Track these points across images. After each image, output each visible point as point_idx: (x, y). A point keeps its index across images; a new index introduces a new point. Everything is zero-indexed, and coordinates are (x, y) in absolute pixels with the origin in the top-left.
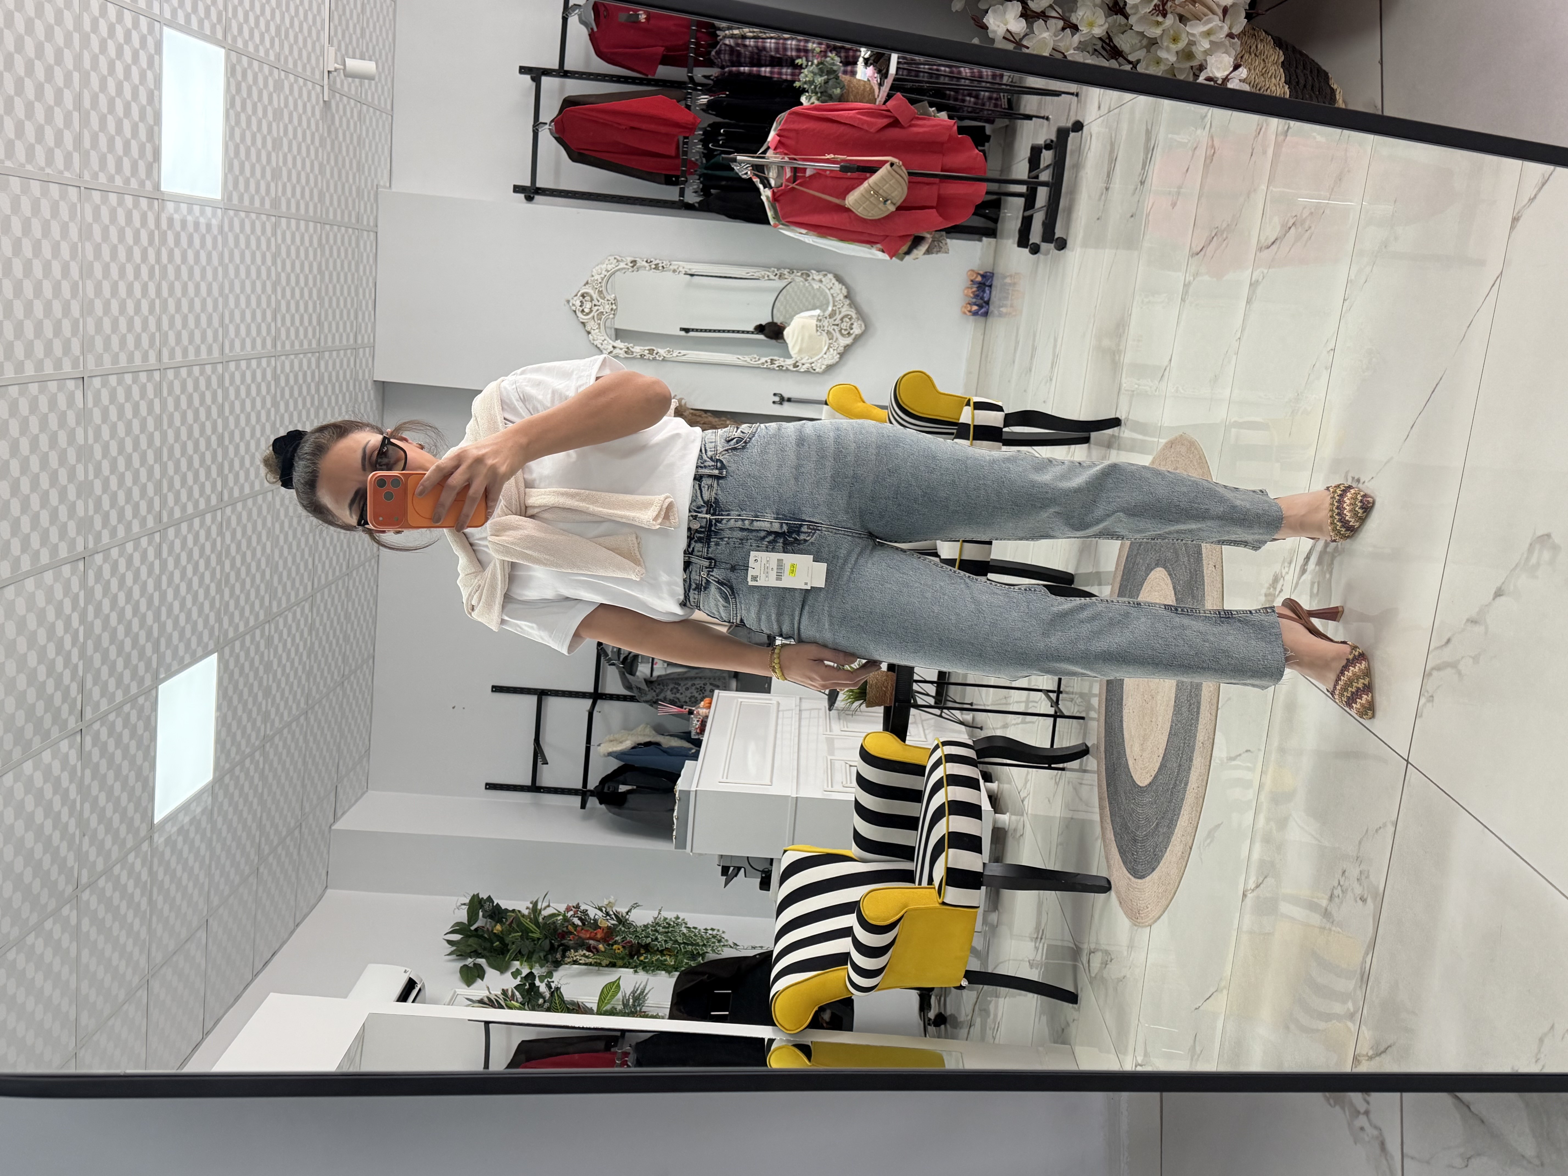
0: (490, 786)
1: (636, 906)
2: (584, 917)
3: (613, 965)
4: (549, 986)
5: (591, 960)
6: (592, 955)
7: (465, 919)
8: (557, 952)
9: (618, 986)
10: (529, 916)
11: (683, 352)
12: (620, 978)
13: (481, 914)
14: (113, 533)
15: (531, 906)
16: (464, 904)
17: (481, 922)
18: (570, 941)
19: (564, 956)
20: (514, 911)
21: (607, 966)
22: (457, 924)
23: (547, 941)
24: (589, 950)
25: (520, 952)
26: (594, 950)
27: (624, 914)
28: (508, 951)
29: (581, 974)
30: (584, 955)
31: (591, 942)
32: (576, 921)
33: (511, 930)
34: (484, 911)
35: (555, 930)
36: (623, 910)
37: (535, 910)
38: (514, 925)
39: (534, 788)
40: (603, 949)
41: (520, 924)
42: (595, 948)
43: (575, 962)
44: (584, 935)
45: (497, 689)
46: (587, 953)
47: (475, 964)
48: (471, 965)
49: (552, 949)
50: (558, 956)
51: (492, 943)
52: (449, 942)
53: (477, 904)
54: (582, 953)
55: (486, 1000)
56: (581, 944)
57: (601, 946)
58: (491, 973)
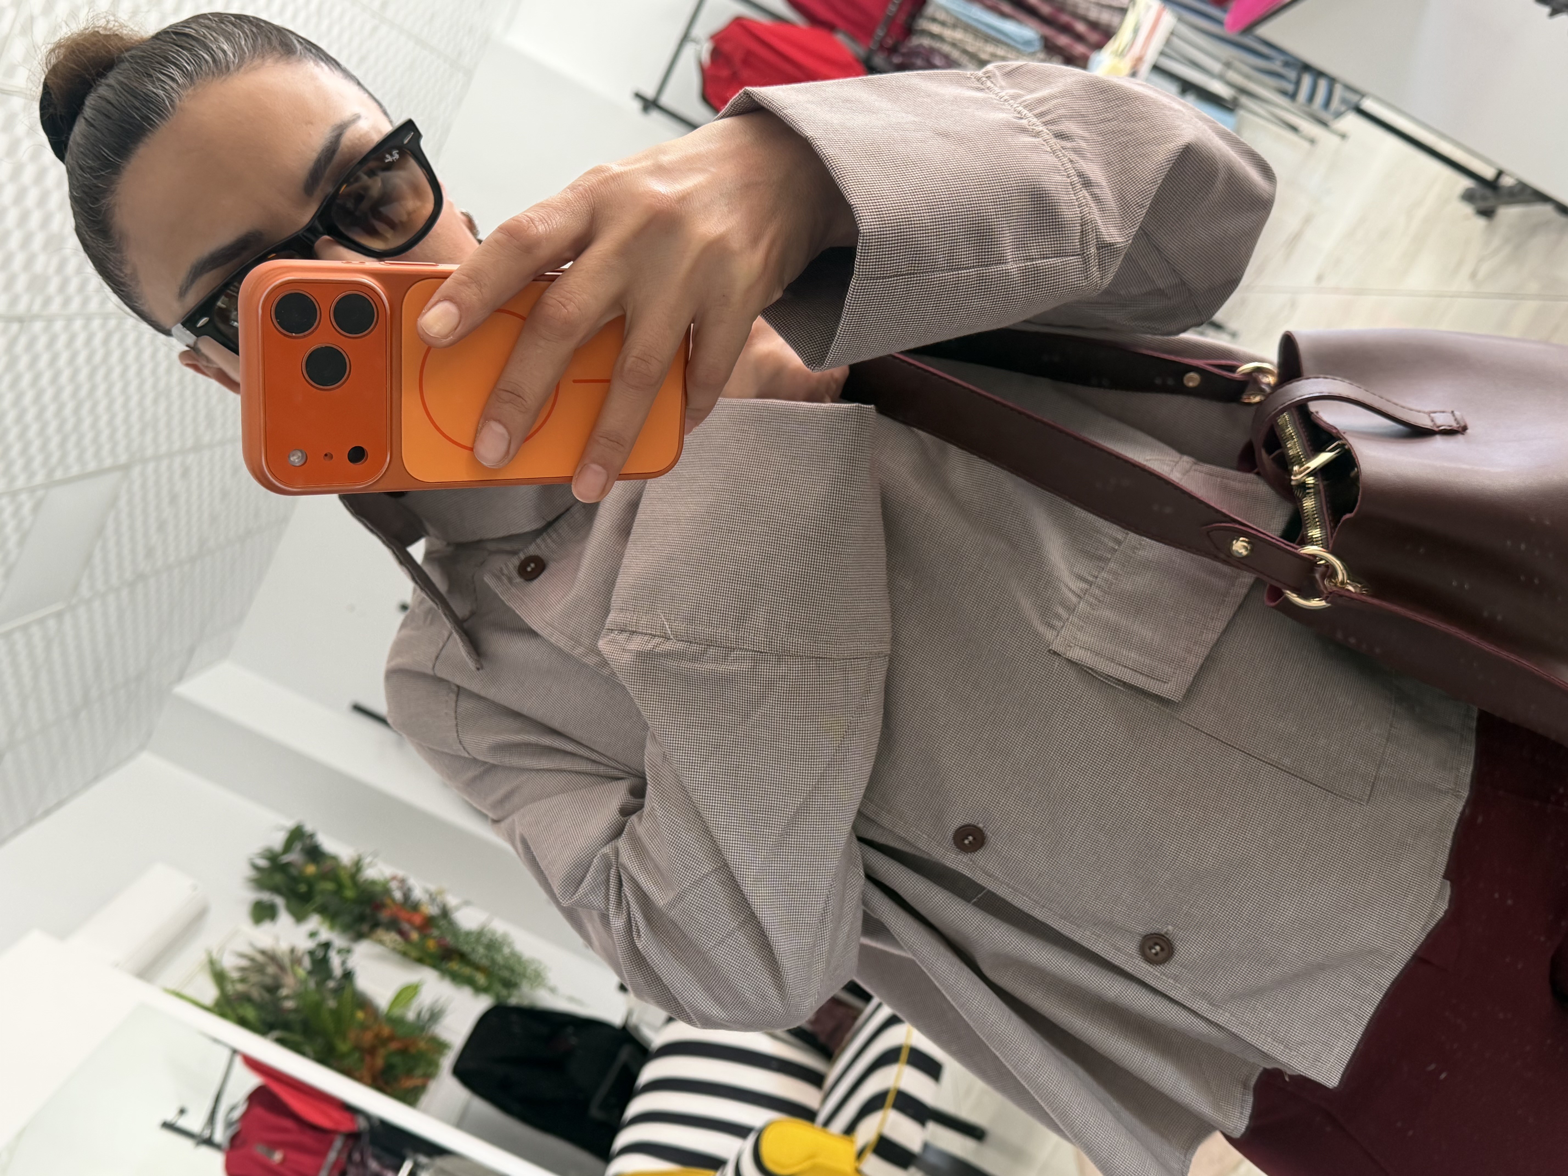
0: (358, 709)
1: (467, 903)
2: (408, 893)
3: (420, 960)
4: (343, 963)
5: (398, 946)
6: (401, 940)
7: (280, 847)
8: (365, 923)
9: (418, 993)
10: (348, 870)
12: (423, 980)
13: (298, 846)
14: (66, 302)
15: (354, 860)
16: (284, 829)
17: (294, 857)
18: (384, 916)
19: (372, 930)
20: (333, 856)
21: (413, 960)
22: (271, 848)
23: (359, 907)
24: (400, 933)
25: (324, 906)
26: (406, 937)
27: (451, 908)
28: (313, 900)
29: (381, 958)
30: (393, 938)
31: (406, 926)
32: (398, 895)
33: (324, 876)
34: (304, 846)
35: (371, 898)
36: (452, 901)
37: (357, 865)
38: (329, 875)
40: (416, 940)
41: (336, 875)
42: (408, 934)
43: (381, 942)
44: (401, 915)
46: (397, 937)
47: (270, 901)
48: (266, 901)
49: (361, 918)
50: (365, 928)
51: (298, 884)
53: (297, 835)
54: (392, 936)
56: (394, 925)
57: (415, 936)
58: (285, 919)
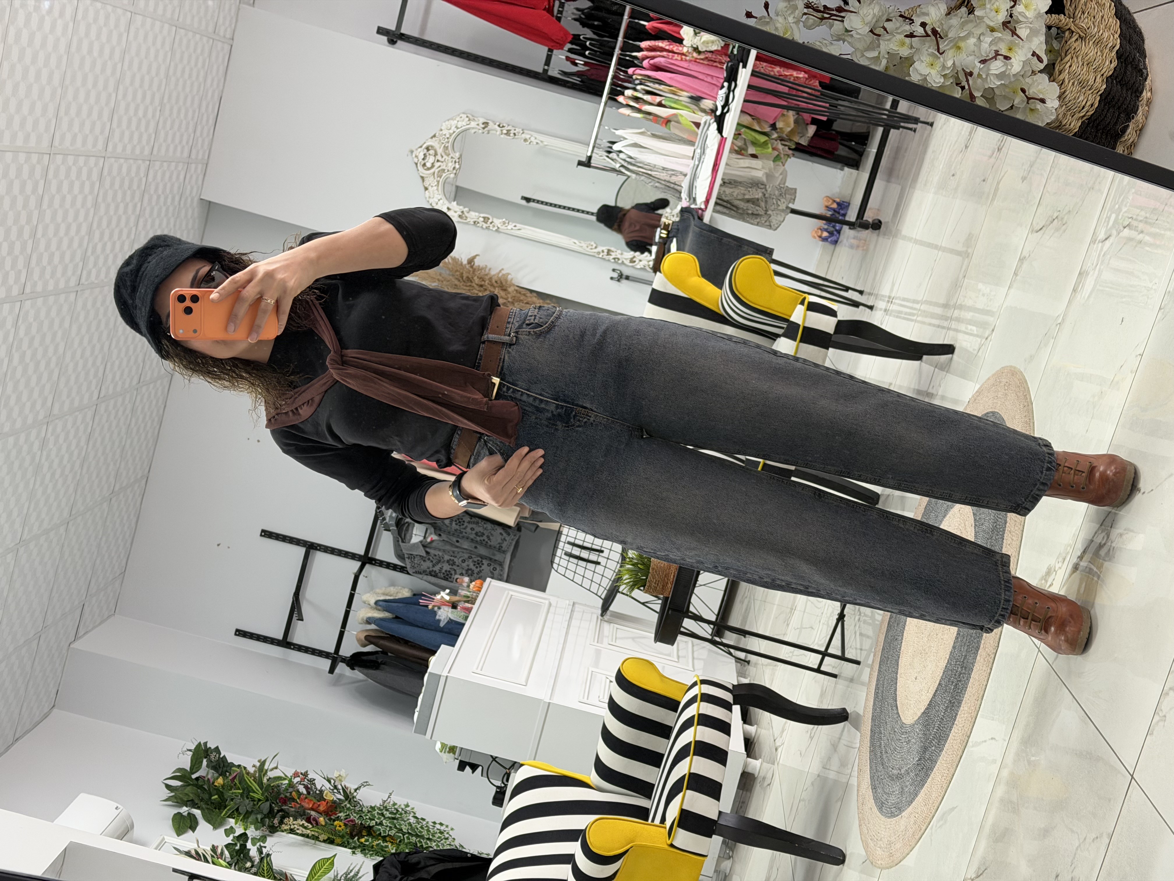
0: (240, 633)
1: (365, 784)
2: (310, 785)
3: (331, 841)
4: (260, 851)
5: (309, 831)
6: (310, 826)
7: (187, 766)
8: (275, 818)
9: (332, 864)
10: (253, 775)
11: (519, 226)
12: (335, 856)
13: (205, 763)
15: (258, 764)
16: (190, 750)
17: (204, 771)
18: (291, 808)
19: (281, 822)
20: (239, 766)
21: (324, 841)
22: (179, 770)
23: (268, 803)
24: (308, 820)
25: (237, 810)
26: (314, 823)
27: (352, 791)
28: (225, 807)
29: (296, 844)
30: (303, 826)
31: (313, 813)
32: (302, 789)
33: (232, 786)
34: (210, 762)
35: (279, 793)
36: (352, 786)
37: (261, 768)
38: (236, 781)
39: (285, 643)
40: (323, 823)
41: (242, 780)
42: (314, 819)
43: (292, 831)
44: (307, 805)
45: (267, 534)
46: (306, 824)
47: (189, 814)
48: (185, 814)
49: (271, 814)
50: (276, 821)
51: (211, 795)
52: (168, 787)
53: (202, 752)
54: (301, 823)
55: (193, 853)
56: (301, 814)
57: (321, 819)
58: (203, 826)
